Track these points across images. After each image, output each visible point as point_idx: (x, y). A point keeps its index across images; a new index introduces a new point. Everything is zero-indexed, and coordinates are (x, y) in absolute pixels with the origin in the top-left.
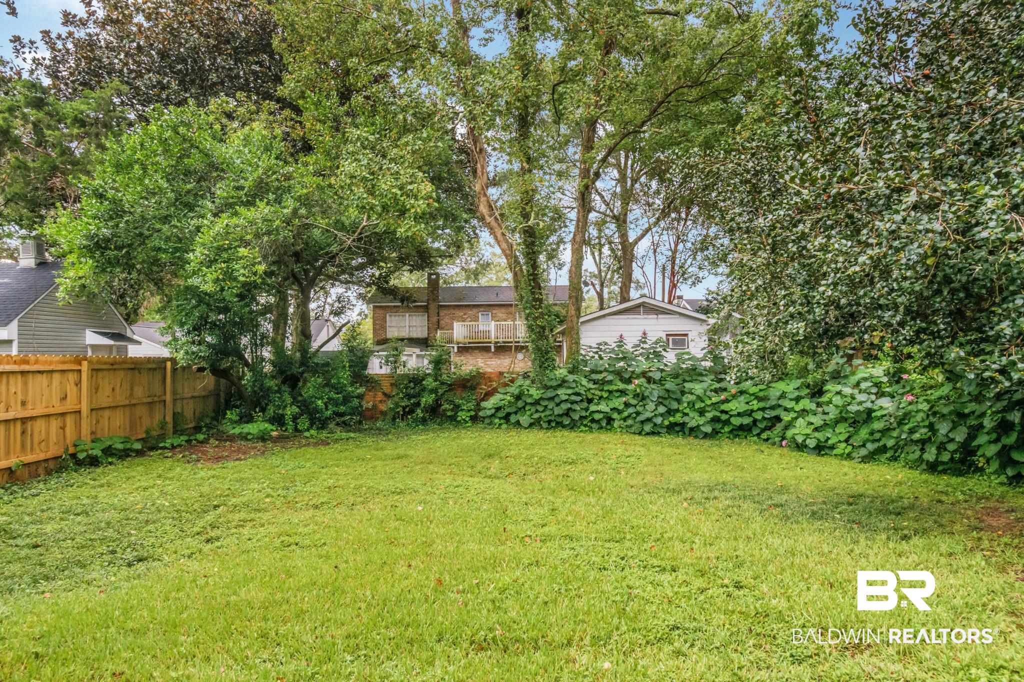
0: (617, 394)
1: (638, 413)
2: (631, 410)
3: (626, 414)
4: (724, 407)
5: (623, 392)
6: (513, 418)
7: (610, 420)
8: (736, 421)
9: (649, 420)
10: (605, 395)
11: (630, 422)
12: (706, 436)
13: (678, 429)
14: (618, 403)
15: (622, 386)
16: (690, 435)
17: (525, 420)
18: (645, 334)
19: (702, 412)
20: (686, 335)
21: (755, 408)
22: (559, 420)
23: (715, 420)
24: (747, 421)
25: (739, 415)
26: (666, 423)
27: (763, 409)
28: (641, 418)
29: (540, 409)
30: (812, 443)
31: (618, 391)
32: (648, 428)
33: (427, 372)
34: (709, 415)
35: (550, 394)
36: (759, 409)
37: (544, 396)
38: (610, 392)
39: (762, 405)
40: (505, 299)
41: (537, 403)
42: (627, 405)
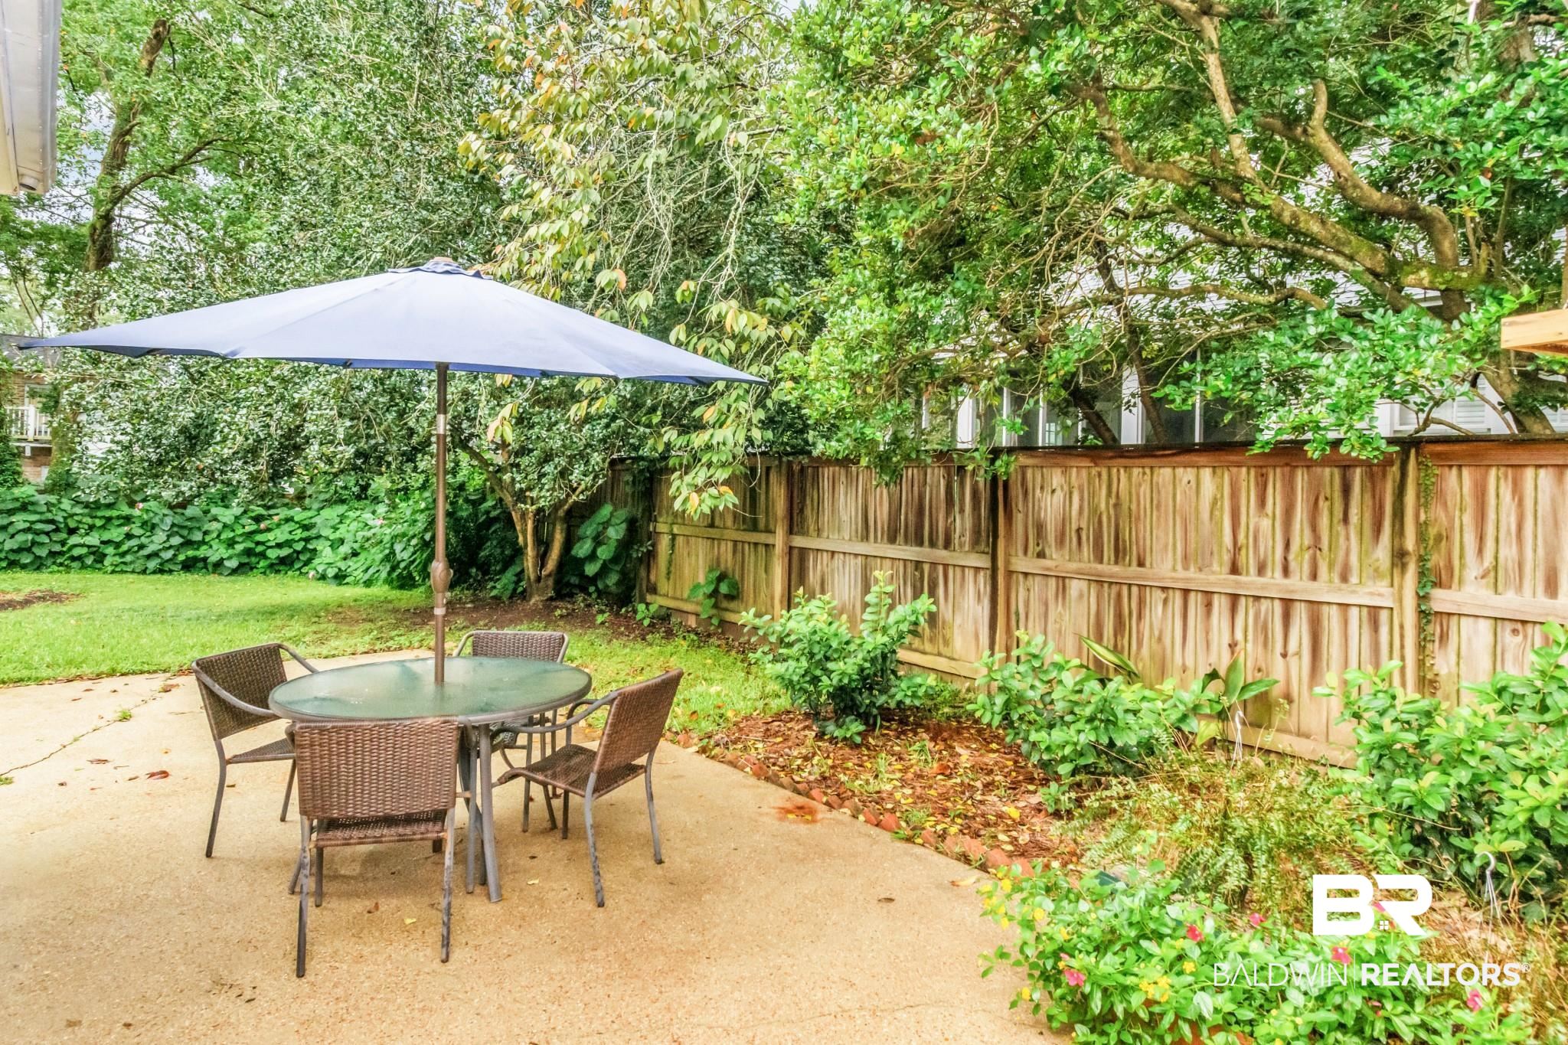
0: (117, 522)
1: (141, 547)
2: (134, 542)
3: (124, 548)
4: (259, 538)
5: (128, 520)
7: (100, 557)
8: (272, 554)
9: (155, 555)
10: (99, 523)
11: (129, 558)
12: (234, 572)
13: (201, 565)
14: (116, 533)
15: (125, 510)
16: (214, 572)
19: (231, 543)
21: (297, 538)
22: (12, 558)
23: (248, 552)
24: (285, 552)
25: (279, 546)
26: (182, 557)
28: (145, 552)
30: (331, 572)
31: (118, 517)
32: (152, 564)
34: (239, 548)
36: (301, 539)
38: (109, 519)
39: (306, 534)
42: (129, 536)
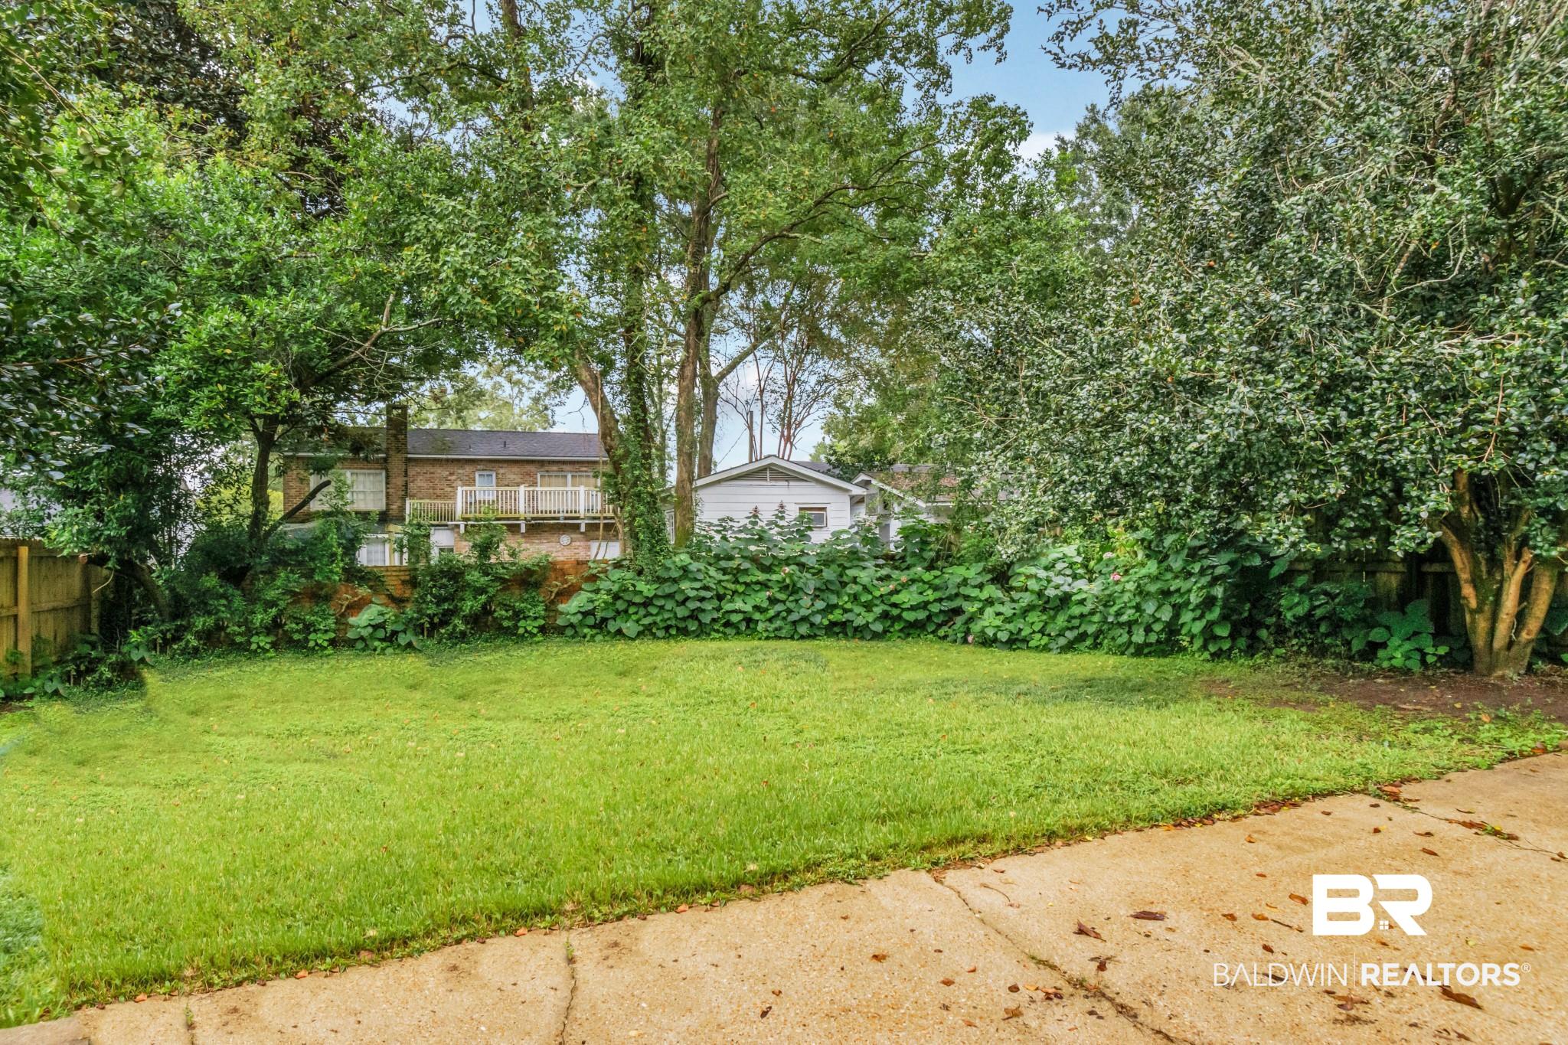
0: (757, 587)
1: (789, 611)
2: (779, 607)
3: (771, 613)
4: (895, 599)
5: (765, 585)
6: (612, 627)
7: (751, 622)
8: (910, 616)
9: (804, 619)
10: (741, 589)
11: (778, 623)
12: (876, 636)
13: (836, 629)
14: (761, 598)
15: (762, 577)
16: (853, 637)
17: (630, 627)
18: (782, 506)
19: (868, 607)
20: (824, 509)
21: (931, 598)
22: (682, 625)
23: (885, 615)
24: (921, 615)
25: (913, 608)
26: (826, 622)
27: (940, 600)
28: (794, 617)
29: (654, 611)
30: (1003, 636)
31: (758, 583)
32: (803, 629)
33: (467, 561)
34: (878, 610)
35: (668, 589)
36: (935, 601)
37: (660, 593)
38: (747, 584)
39: (938, 595)
40: (518, 452)
41: (647, 603)
42: (773, 601)
